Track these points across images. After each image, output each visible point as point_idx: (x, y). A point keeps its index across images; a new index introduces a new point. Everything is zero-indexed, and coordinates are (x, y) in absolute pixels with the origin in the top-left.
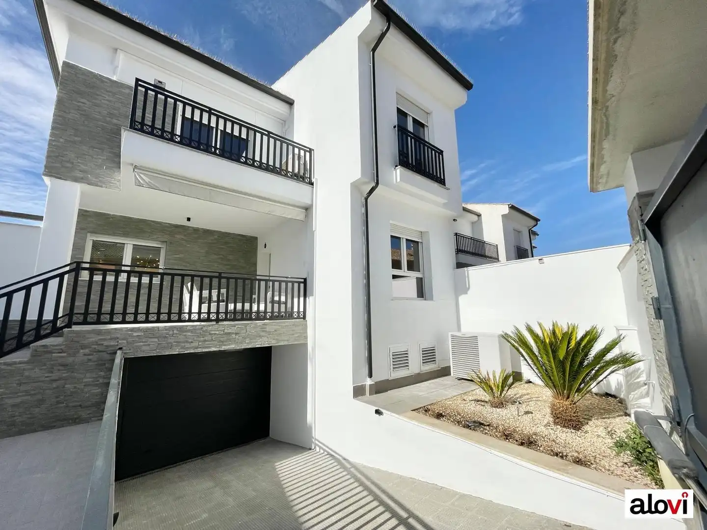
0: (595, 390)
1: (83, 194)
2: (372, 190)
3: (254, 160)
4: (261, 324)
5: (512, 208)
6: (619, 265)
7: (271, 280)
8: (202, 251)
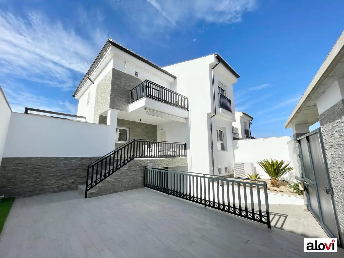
0: (280, 180)
1: (118, 114)
2: (214, 115)
3: (163, 100)
4: (176, 159)
5: (244, 114)
6: (288, 142)
7: (162, 143)
8: (140, 131)
